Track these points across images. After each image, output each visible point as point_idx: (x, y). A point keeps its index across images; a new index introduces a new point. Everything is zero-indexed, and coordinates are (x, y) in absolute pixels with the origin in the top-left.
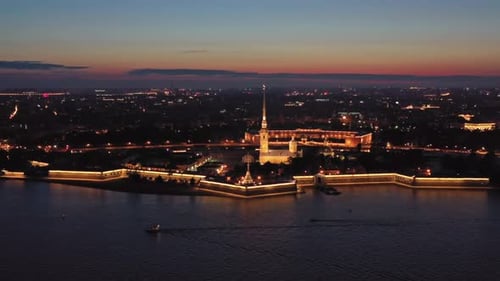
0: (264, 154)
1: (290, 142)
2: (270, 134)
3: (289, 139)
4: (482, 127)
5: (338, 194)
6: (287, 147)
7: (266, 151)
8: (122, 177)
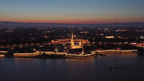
0: (73, 46)
1: (80, 42)
2: (74, 40)
3: (79, 42)
4: (110, 37)
5: (105, 56)
6: (79, 44)
7: (73, 45)
8: (37, 54)
